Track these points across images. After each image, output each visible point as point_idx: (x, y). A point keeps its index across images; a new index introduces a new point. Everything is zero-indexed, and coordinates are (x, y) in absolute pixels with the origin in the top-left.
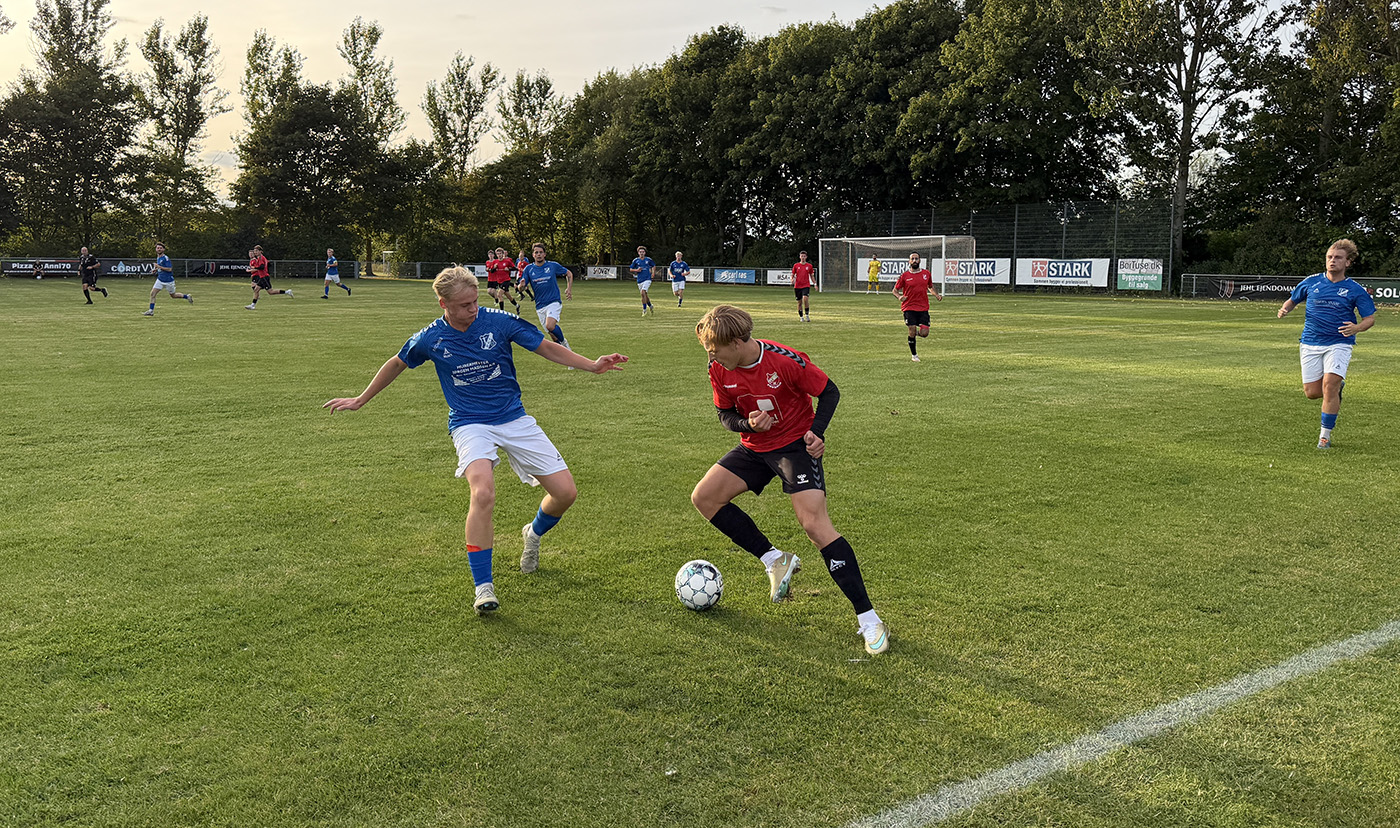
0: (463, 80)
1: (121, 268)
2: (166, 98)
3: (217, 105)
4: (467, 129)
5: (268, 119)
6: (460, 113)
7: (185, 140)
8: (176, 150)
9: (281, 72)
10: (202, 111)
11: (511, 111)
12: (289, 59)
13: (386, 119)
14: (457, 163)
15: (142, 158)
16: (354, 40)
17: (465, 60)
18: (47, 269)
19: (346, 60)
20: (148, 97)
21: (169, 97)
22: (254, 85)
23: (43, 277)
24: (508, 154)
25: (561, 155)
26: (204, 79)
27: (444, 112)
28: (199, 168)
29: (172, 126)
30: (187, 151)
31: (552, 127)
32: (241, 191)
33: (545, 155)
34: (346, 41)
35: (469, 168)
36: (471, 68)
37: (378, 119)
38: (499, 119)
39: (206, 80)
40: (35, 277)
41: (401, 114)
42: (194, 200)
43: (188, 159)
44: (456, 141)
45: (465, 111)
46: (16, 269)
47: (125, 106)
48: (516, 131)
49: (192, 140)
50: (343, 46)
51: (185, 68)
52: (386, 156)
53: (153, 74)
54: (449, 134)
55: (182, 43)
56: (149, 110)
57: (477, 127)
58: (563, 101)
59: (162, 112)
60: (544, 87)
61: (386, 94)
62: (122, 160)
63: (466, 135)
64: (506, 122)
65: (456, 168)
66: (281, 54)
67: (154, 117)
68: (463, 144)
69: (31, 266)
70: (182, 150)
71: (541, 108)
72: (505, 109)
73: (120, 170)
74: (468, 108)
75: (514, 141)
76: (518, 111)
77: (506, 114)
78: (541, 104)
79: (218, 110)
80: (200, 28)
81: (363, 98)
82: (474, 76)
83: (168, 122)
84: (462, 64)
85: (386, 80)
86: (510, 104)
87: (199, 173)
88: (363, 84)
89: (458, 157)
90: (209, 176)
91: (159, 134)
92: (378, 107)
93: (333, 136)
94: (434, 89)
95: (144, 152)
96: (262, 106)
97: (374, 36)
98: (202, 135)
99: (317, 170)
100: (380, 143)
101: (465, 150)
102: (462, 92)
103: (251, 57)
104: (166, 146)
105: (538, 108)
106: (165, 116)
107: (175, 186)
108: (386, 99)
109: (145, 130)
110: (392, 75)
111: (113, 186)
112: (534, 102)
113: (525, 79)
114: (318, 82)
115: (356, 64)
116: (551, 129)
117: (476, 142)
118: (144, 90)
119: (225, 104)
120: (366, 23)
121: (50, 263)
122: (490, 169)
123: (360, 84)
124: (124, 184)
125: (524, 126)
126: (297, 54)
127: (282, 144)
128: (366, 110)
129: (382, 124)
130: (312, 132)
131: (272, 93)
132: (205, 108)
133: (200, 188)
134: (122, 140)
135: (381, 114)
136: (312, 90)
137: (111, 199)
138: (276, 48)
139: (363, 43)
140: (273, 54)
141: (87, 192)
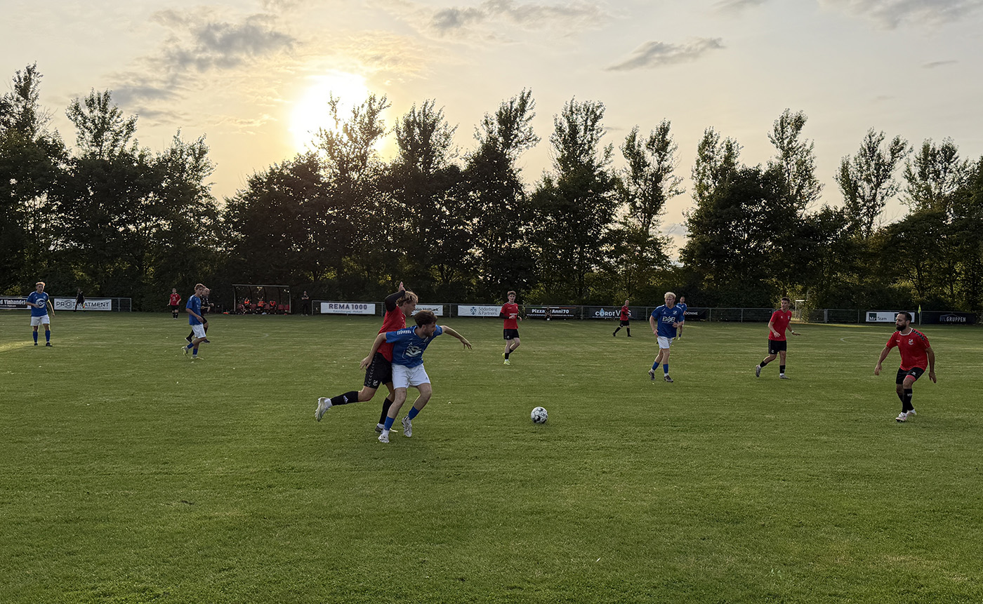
0: (874, 153)
1: (602, 313)
2: (638, 186)
3: (674, 189)
4: (875, 195)
5: (711, 197)
6: (869, 181)
7: (650, 217)
8: (643, 225)
9: (723, 159)
10: (663, 194)
11: (917, 176)
12: (729, 148)
13: (805, 190)
14: (865, 224)
15: (619, 231)
16: (783, 128)
17: (876, 136)
18: (554, 314)
19: (775, 145)
20: (625, 186)
21: (640, 185)
22: (702, 171)
23: (551, 319)
24: (912, 214)
25: (963, 212)
26: (665, 169)
27: (855, 181)
28: (658, 238)
29: (641, 207)
30: (651, 225)
31: (956, 187)
32: (688, 254)
33: (948, 214)
34: (776, 130)
35: (875, 228)
36: (882, 142)
37: (798, 191)
38: (905, 183)
39: (667, 170)
40: (546, 319)
41: (817, 186)
42: (654, 262)
43: (651, 231)
44: (864, 205)
45: (874, 179)
46: (534, 313)
47: (610, 194)
48: (920, 194)
49: (655, 217)
50: (773, 134)
51: (652, 162)
52: (803, 221)
53: (630, 168)
54: (859, 200)
55: (651, 144)
56: (626, 196)
57: (884, 192)
58: (967, 164)
59: (634, 197)
60: (949, 153)
61: (806, 170)
62: (606, 233)
63: (874, 199)
64: (911, 187)
65: (864, 228)
66: (724, 145)
67: (629, 200)
68: (871, 207)
69: (544, 311)
70: (646, 225)
71: (945, 172)
72: (911, 174)
73: (604, 241)
74: (877, 177)
75: (918, 203)
76: (923, 175)
77: (911, 179)
78: (946, 169)
79: (674, 193)
80: (664, 130)
81: (787, 175)
82: (884, 149)
83: (638, 205)
84: (874, 139)
85: (807, 158)
86: (915, 170)
87: (658, 241)
88: (788, 164)
89: (865, 219)
90: (665, 244)
91: (631, 213)
92: (799, 181)
93: (760, 208)
94: (848, 163)
95: (620, 227)
96: (707, 188)
97: (799, 123)
98: (662, 212)
99: (746, 235)
100: (798, 211)
101: (872, 213)
102: (873, 164)
103: (701, 149)
104: (636, 222)
105: (942, 172)
106: (637, 199)
107: (641, 252)
108: (805, 174)
109: (623, 210)
110: (812, 155)
111: (599, 254)
112: (939, 166)
113: (931, 147)
114: (751, 166)
115: (782, 148)
116: (955, 190)
117: (883, 205)
118: (623, 180)
119: (679, 187)
120: (793, 114)
121: (556, 309)
122: (894, 228)
123: (784, 164)
124: (607, 251)
125: (928, 189)
126: (736, 144)
127: (721, 217)
128: (789, 184)
129: (800, 195)
130: (744, 206)
131: (715, 177)
132: (665, 192)
133: (659, 253)
134: (606, 219)
135: (801, 187)
136: (746, 172)
137: (597, 263)
138: (720, 141)
139: (790, 130)
140: (718, 146)
141: (582, 257)
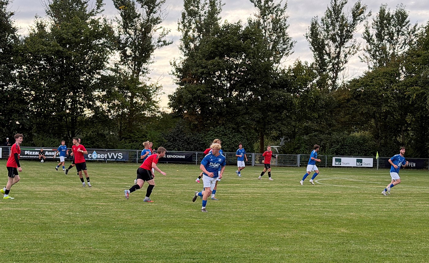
0: (338, 15)
1: (95, 155)
2: (128, 35)
3: (162, 40)
4: (339, 52)
5: (196, 48)
6: (334, 40)
7: (140, 65)
8: (133, 72)
9: (207, 14)
10: (152, 44)
11: (374, 37)
12: (213, 5)
13: (279, 46)
14: (330, 78)
15: (110, 78)
18: (47, 156)
19: (253, 4)
20: (116, 34)
21: (130, 35)
23: (44, 161)
24: (371, 71)
25: (413, 70)
26: (154, 20)
27: (323, 40)
28: (148, 85)
29: (131, 56)
30: (141, 73)
31: (407, 48)
32: (176, 100)
33: (401, 71)
35: (339, 82)
36: (345, 6)
37: (274, 47)
38: (364, 44)
39: (156, 21)
41: (290, 42)
42: (144, 107)
43: (141, 79)
44: (330, 62)
45: (338, 39)
46: (27, 155)
47: (101, 41)
48: (377, 53)
49: (144, 65)
51: (142, 14)
52: (278, 74)
53: (120, 18)
54: (326, 57)
56: (117, 44)
57: (347, 50)
58: (417, 28)
59: (125, 45)
60: (402, 18)
61: (280, 28)
62: (98, 79)
63: (338, 56)
64: (369, 46)
65: (330, 82)
67: (119, 49)
68: (336, 64)
70: (137, 71)
71: (398, 34)
72: (369, 35)
73: (96, 86)
74: (341, 36)
75: (375, 61)
76: (380, 36)
77: (369, 39)
78: (398, 31)
79: (162, 43)
81: (264, 31)
82: (347, 13)
84: (338, 3)
85: (281, 17)
86: (373, 32)
87: (148, 88)
88: (264, 21)
89: (331, 74)
90: (155, 91)
91: (122, 60)
92: (274, 38)
93: (241, 61)
94: (316, 23)
95: (113, 74)
96: (193, 40)
98: (151, 61)
99: (229, 85)
100: (274, 65)
101: (337, 69)
102: (337, 24)
103: (186, 4)
104: (126, 70)
105: (396, 34)
106: (127, 48)
107: (132, 98)
108: (280, 31)
110: (286, 14)
111: (91, 98)
112: (393, 29)
113: (386, 12)
115: (260, 8)
116: (406, 50)
117: (346, 62)
118: (114, 29)
119: (167, 39)
121: (49, 151)
122: (356, 83)
123: (262, 21)
124: (99, 96)
125: (384, 49)
127: (206, 67)
128: (266, 40)
129: (276, 50)
130: (226, 58)
131: (200, 30)
132: (154, 42)
133: (148, 98)
134: (99, 64)
135: (276, 43)
136: (227, 27)
137: (89, 106)
141: (74, 102)
